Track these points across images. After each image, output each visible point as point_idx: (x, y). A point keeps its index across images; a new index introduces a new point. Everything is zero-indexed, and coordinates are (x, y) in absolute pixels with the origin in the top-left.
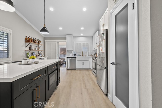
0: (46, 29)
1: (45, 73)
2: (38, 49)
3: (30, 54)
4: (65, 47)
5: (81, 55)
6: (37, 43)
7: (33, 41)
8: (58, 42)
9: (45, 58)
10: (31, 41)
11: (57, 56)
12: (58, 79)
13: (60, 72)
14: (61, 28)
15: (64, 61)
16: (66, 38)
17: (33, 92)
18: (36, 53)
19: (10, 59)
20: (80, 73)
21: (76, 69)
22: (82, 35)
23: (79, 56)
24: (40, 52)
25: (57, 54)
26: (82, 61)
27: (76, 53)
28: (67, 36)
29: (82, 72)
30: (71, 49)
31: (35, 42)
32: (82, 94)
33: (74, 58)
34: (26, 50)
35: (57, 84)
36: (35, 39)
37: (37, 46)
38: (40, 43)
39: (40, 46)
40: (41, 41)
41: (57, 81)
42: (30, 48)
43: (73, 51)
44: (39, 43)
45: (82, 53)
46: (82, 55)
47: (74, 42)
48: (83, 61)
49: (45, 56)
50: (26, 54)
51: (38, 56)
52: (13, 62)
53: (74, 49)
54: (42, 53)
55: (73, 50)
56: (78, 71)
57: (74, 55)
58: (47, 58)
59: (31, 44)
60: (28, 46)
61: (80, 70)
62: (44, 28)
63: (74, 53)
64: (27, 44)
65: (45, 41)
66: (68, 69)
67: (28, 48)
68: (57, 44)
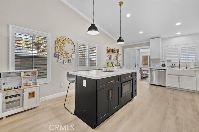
0: (121, 39)
1: (118, 80)
2: (117, 59)
3: (110, 63)
4: (149, 54)
5: (177, 65)
6: (116, 53)
7: (113, 51)
8: (139, 49)
9: (123, 68)
10: (111, 51)
11: (137, 66)
12: (134, 91)
13: (136, 84)
14: (141, 33)
15: (147, 73)
16: (150, 42)
17: (108, 91)
18: (115, 62)
19: (97, 67)
20: (171, 94)
21: (165, 87)
22: (179, 33)
23: (173, 67)
24: (118, 61)
25: (137, 64)
26: (179, 76)
27: (166, 63)
28: (151, 40)
29: (175, 92)
30: (158, 58)
31: (114, 52)
32: (164, 118)
33: (163, 70)
34: (107, 60)
35: (132, 97)
36: (114, 49)
37: (116, 55)
38: (119, 53)
39: (118, 55)
40: (119, 50)
41: (132, 92)
42: (110, 57)
43: (161, 61)
44: (117, 53)
45: (180, 62)
46: (180, 67)
47: (163, 47)
48: (181, 77)
49: (123, 66)
50: (107, 63)
51: (117, 65)
52: (98, 69)
53: (163, 56)
54: (121, 63)
55: (160, 59)
56: (168, 90)
57: (162, 66)
58: (125, 68)
59: (111, 55)
60: (109, 56)
61: (173, 89)
62: (120, 38)
63: (162, 63)
64: (108, 54)
65: (124, 49)
66: (151, 84)
67: (108, 58)
68: (137, 52)
